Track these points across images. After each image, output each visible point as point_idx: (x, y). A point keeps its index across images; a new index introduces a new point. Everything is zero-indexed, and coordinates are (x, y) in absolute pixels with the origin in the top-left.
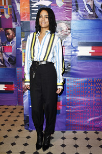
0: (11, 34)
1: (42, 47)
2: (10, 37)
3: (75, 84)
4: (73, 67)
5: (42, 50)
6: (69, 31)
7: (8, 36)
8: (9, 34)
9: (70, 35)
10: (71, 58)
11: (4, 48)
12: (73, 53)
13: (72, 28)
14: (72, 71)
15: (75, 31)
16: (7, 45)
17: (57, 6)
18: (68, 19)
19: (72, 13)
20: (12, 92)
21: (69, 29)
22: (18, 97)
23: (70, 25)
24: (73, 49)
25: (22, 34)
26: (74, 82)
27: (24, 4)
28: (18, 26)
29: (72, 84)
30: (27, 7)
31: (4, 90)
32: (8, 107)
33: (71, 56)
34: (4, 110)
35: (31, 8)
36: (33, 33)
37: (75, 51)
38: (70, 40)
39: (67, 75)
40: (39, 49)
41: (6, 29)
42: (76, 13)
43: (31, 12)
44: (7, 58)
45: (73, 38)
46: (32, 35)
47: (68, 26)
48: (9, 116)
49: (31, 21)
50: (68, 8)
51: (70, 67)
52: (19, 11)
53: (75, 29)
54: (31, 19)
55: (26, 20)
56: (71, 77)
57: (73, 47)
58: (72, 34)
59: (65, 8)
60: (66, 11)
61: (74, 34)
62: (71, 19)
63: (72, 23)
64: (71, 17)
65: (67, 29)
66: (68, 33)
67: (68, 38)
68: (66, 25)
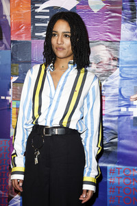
1: (60, 96)
3: (127, 181)
4: (124, 142)
5: (58, 102)
6: (114, 63)
9: (117, 72)
10: (119, 121)
12: (124, 110)
13: (120, 57)
14: (120, 150)
15: (127, 63)
17: (91, 11)
18: (113, 37)
21: (114, 59)
23: (117, 50)
24: (124, 103)
25: (12, 67)
26: (127, 177)
27: (18, 5)
28: (6, 48)
29: (121, 181)
30: (26, 11)
33: (119, 116)
35: (34, 14)
36: (39, 65)
37: (128, 106)
38: (117, 82)
39: (110, 159)
40: (52, 98)
42: (130, 25)
43: (34, 21)
45: (124, 79)
47: (113, 52)
49: (34, 41)
50: (114, 14)
51: (116, 140)
52: (8, 18)
53: (128, 59)
54: (33, 37)
55: (23, 39)
56: (119, 164)
57: (123, 97)
58: (120, 70)
59: (108, 15)
60: (110, 22)
61: (124, 69)
62: (120, 38)
63: (120, 46)
64: (119, 34)
65: (110, 59)
66: (111, 67)
67: (112, 78)
68: (109, 51)
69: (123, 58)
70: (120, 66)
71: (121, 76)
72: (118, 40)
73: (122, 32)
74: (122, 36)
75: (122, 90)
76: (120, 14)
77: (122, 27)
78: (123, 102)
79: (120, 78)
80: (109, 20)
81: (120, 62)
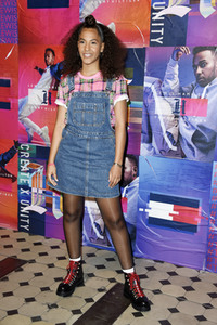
0: (210, 65)
2: (208, 73)
7: (199, 70)
8: (203, 64)
11: (183, 102)
16: (194, 96)
20: (192, 228)
22: (209, 247)
31: (171, 218)
32: (178, 271)
34: (167, 277)
41: (198, 50)
44: (191, 133)
48: (181, 299)
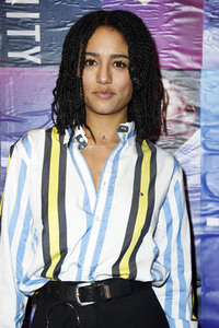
6: (189, 118)
9: (196, 138)
10: (202, 248)
13: (202, 105)
18: (186, 60)
19: (207, 34)
21: (189, 110)
23: (194, 89)
33: (204, 239)
36: (43, 131)
38: (197, 162)
40: (90, 215)
43: (4, 24)
46: (37, 138)
47: (186, 93)
49: (6, 71)
50: (186, 9)
54: (4, 61)
57: (211, 195)
58: (203, 135)
59: (172, 9)
60: (177, 25)
61: (212, 131)
62: (200, 62)
63: (202, 80)
64: (199, 54)
65: (179, 109)
66: (183, 128)
67: (185, 152)
68: (178, 91)
69: (208, 107)
70: (202, 124)
71: (206, 148)
72: (196, 66)
73: (205, 48)
74: (205, 58)
75: (208, 178)
76: (201, 6)
77: (205, 38)
78: (210, 205)
79: (202, 151)
80: (176, 20)
81: (202, 115)
